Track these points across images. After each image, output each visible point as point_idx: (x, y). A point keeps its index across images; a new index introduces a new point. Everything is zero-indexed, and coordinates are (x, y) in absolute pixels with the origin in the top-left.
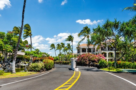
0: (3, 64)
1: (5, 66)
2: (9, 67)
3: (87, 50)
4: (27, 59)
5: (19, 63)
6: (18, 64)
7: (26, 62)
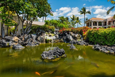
0: (22, 37)
1: (25, 41)
2: (32, 41)
3: (98, 24)
4: (51, 30)
5: (42, 35)
6: (42, 37)
7: (51, 34)
